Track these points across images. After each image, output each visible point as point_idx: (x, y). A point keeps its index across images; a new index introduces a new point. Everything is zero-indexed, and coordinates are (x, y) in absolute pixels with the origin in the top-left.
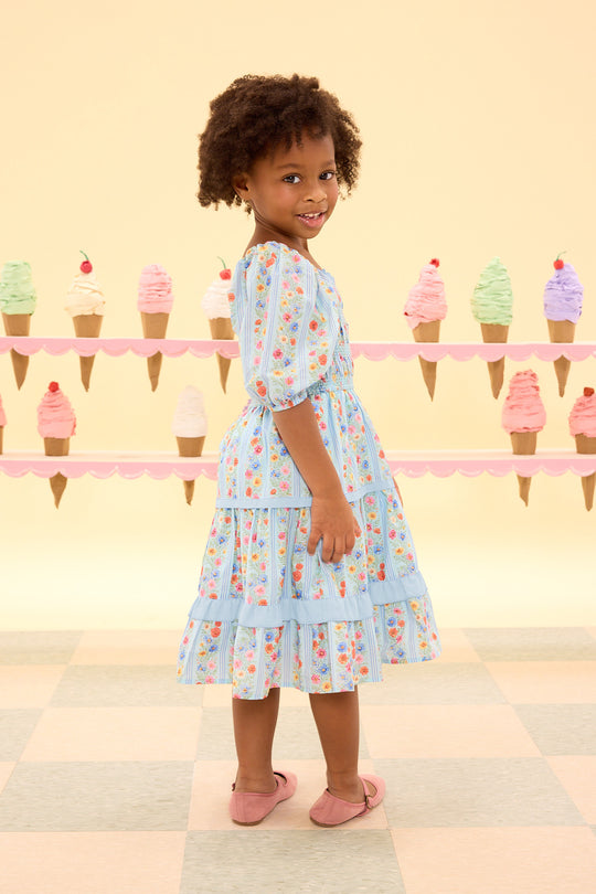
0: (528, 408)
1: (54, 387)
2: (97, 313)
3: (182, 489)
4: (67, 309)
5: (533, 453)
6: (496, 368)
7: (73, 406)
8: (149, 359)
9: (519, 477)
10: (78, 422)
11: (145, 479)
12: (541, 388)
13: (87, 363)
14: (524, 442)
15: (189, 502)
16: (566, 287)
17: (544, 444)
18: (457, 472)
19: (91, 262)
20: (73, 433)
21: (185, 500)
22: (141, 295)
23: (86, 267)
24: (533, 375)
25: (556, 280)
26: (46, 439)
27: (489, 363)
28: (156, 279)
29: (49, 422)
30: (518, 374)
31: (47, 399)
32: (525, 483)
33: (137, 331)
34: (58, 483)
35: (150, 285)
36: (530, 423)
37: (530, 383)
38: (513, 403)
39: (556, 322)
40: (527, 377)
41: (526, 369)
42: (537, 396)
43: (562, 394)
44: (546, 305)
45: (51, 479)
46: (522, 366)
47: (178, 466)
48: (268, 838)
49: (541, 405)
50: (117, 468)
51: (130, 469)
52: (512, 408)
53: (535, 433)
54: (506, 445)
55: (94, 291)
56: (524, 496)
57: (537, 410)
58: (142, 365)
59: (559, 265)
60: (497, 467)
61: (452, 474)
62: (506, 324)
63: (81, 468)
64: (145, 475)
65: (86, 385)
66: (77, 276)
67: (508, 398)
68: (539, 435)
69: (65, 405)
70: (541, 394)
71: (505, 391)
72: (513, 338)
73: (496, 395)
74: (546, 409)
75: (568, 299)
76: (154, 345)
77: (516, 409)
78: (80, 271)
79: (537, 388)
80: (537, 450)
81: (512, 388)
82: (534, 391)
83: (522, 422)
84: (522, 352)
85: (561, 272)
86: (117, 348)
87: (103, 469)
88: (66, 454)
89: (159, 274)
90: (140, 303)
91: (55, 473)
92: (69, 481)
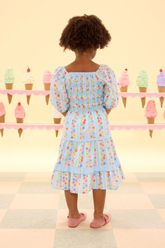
0: (152, 111)
1: (19, 104)
2: (32, 83)
3: (55, 133)
4: (23, 82)
5: (153, 123)
6: (143, 99)
7: (24, 109)
8: (46, 96)
9: (149, 130)
10: (26, 114)
11: (44, 130)
12: (156, 105)
13: (28, 97)
14: (151, 120)
15: (57, 137)
16: (163, 77)
17: (156, 121)
18: (132, 129)
19: (30, 69)
20: (24, 117)
21: (56, 136)
22: (44, 78)
23: (29, 70)
24: (154, 102)
25: (160, 75)
26: (17, 118)
27: (141, 98)
28: (48, 74)
29: (18, 114)
30: (149, 101)
31: (17, 107)
32: (151, 132)
33: (42, 88)
34: (20, 131)
35: (46, 75)
36: (153, 115)
37: (153, 104)
38: (148, 109)
39: (160, 87)
40: (152, 102)
41: (152, 100)
42: (155, 107)
43: (162, 107)
44: (157, 82)
45: (18, 130)
46: (151, 99)
47: (54, 127)
48: (78, 231)
49: (156, 110)
50: (37, 127)
51: (41, 127)
52: (147, 111)
53: (154, 118)
54: (146, 121)
55: (31, 77)
56: (151, 135)
57: (155, 111)
58: (44, 98)
59: (161, 71)
60: (144, 127)
61: (130, 129)
62: (146, 87)
63: (27, 127)
64: (45, 129)
65: (28, 103)
66: (26, 73)
67: (146, 108)
68: (155, 118)
69: (22, 109)
70: (156, 107)
71: (146, 106)
72: (148, 91)
73: (143, 107)
74: (157, 111)
75: (163, 80)
76: (47, 92)
77: (148, 111)
78: (27, 71)
79: (155, 105)
80: (155, 123)
81: (148, 105)
82: (154, 106)
83: (150, 115)
84: (151, 95)
85: (161, 73)
86: (37, 93)
87: (33, 127)
88: (23, 123)
89: (49, 72)
90: (43, 80)
91: (19, 128)
92: (23, 130)
